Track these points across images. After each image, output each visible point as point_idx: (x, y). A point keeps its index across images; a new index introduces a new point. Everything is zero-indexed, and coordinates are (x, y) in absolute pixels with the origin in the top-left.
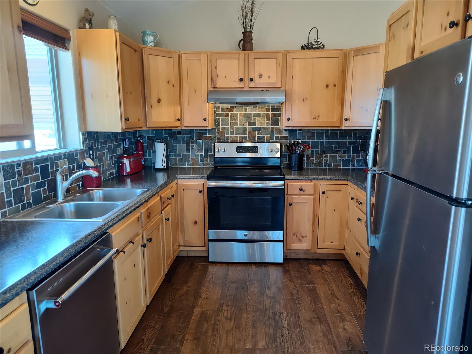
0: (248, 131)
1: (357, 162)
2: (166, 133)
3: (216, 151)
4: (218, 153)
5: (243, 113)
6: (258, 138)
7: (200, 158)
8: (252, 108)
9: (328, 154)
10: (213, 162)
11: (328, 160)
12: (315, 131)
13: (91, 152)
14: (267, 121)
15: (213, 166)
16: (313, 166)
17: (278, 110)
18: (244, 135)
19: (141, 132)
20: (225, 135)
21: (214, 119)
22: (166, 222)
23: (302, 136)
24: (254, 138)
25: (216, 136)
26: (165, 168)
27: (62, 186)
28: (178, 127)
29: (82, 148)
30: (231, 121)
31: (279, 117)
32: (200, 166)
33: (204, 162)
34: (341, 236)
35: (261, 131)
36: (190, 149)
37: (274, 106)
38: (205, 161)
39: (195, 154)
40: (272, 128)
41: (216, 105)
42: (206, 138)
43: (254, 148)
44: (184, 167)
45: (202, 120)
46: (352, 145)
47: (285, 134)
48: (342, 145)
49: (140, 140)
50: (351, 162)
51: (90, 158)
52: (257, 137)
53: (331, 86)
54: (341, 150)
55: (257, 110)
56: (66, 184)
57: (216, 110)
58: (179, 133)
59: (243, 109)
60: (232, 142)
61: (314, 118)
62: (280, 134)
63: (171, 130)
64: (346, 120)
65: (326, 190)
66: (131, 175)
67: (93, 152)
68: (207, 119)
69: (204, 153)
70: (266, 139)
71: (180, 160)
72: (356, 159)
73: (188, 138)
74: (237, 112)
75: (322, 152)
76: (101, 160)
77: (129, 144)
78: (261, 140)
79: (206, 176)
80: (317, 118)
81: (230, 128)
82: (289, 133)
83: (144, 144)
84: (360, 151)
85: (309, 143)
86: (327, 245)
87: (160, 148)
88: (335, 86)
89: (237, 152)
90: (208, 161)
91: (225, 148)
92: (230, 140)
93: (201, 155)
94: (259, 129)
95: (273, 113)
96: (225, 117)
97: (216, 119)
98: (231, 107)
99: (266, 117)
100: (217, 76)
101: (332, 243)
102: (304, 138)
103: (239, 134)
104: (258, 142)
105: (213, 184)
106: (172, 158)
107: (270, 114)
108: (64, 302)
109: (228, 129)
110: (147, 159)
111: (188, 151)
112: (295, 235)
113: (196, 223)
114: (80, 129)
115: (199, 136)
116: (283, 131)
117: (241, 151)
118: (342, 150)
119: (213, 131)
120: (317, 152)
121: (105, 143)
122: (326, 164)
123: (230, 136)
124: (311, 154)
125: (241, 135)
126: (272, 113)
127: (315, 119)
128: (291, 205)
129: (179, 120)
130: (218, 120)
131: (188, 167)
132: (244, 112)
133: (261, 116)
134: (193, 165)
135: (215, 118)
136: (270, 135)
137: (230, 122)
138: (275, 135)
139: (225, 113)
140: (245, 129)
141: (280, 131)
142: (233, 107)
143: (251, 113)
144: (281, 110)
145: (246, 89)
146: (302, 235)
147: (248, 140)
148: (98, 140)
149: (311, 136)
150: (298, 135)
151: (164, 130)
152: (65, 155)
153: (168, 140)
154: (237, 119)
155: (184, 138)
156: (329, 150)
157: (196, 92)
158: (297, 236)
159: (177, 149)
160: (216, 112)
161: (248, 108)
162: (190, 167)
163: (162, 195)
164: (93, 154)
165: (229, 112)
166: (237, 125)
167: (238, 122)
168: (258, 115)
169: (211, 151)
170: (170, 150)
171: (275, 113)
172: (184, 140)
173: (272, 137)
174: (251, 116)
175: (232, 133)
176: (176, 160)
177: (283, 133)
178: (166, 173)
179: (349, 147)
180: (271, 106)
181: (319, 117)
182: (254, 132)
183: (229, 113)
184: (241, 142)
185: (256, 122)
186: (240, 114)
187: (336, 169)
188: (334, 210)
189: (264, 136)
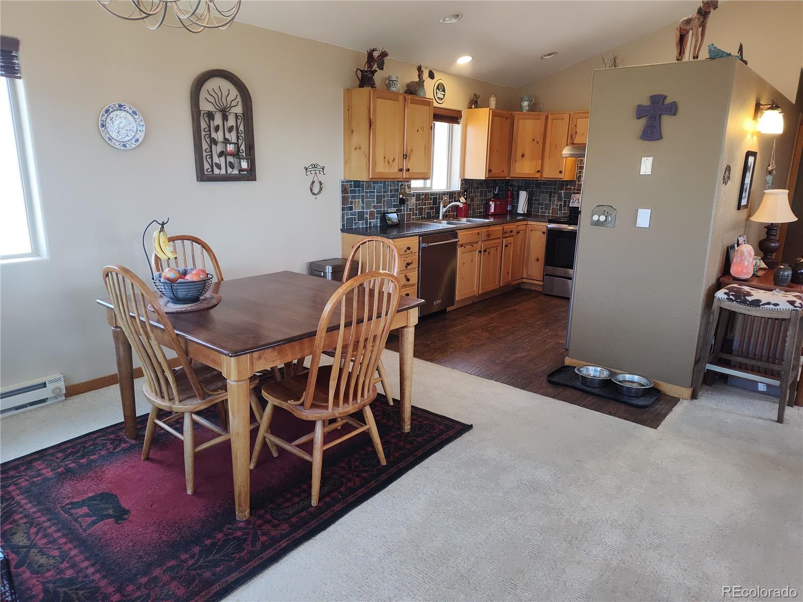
3: (571, 201)
4: (573, 203)
7: (560, 208)
13: (465, 193)
21: (576, 171)
22: (505, 248)
25: (576, 187)
26: (524, 213)
27: (442, 211)
28: (538, 178)
29: (459, 190)
32: (558, 215)
36: (552, 199)
38: (564, 210)
39: (555, 204)
41: (580, 159)
42: (565, 189)
44: (545, 215)
45: (559, 172)
49: (510, 188)
51: (464, 197)
56: (445, 209)
57: (579, 163)
58: (544, 184)
66: (494, 215)
67: (467, 193)
68: (564, 172)
69: (563, 203)
71: (542, 208)
73: (551, 188)
76: (472, 200)
77: (499, 191)
83: (514, 192)
87: (523, 196)
91: (579, 199)
93: (561, 205)
97: (578, 171)
100: (576, 133)
105: (554, 226)
106: (536, 206)
108: (430, 246)
111: (550, 200)
113: (538, 260)
114: (460, 177)
115: (560, 187)
119: (574, 182)
121: (477, 188)
129: (539, 171)
130: (580, 173)
131: (548, 215)
134: (552, 213)
148: (472, 185)
152: (447, 193)
155: (548, 188)
157: (556, 147)
159: (541, 198)
160: (579, 165)
162: (550, 215)
163: (505, 227)
164: (466, 195)
169: (568, 202)
170: (535, 199)
172: (548, 190)
176: (539, 209)
178: (525, 216)
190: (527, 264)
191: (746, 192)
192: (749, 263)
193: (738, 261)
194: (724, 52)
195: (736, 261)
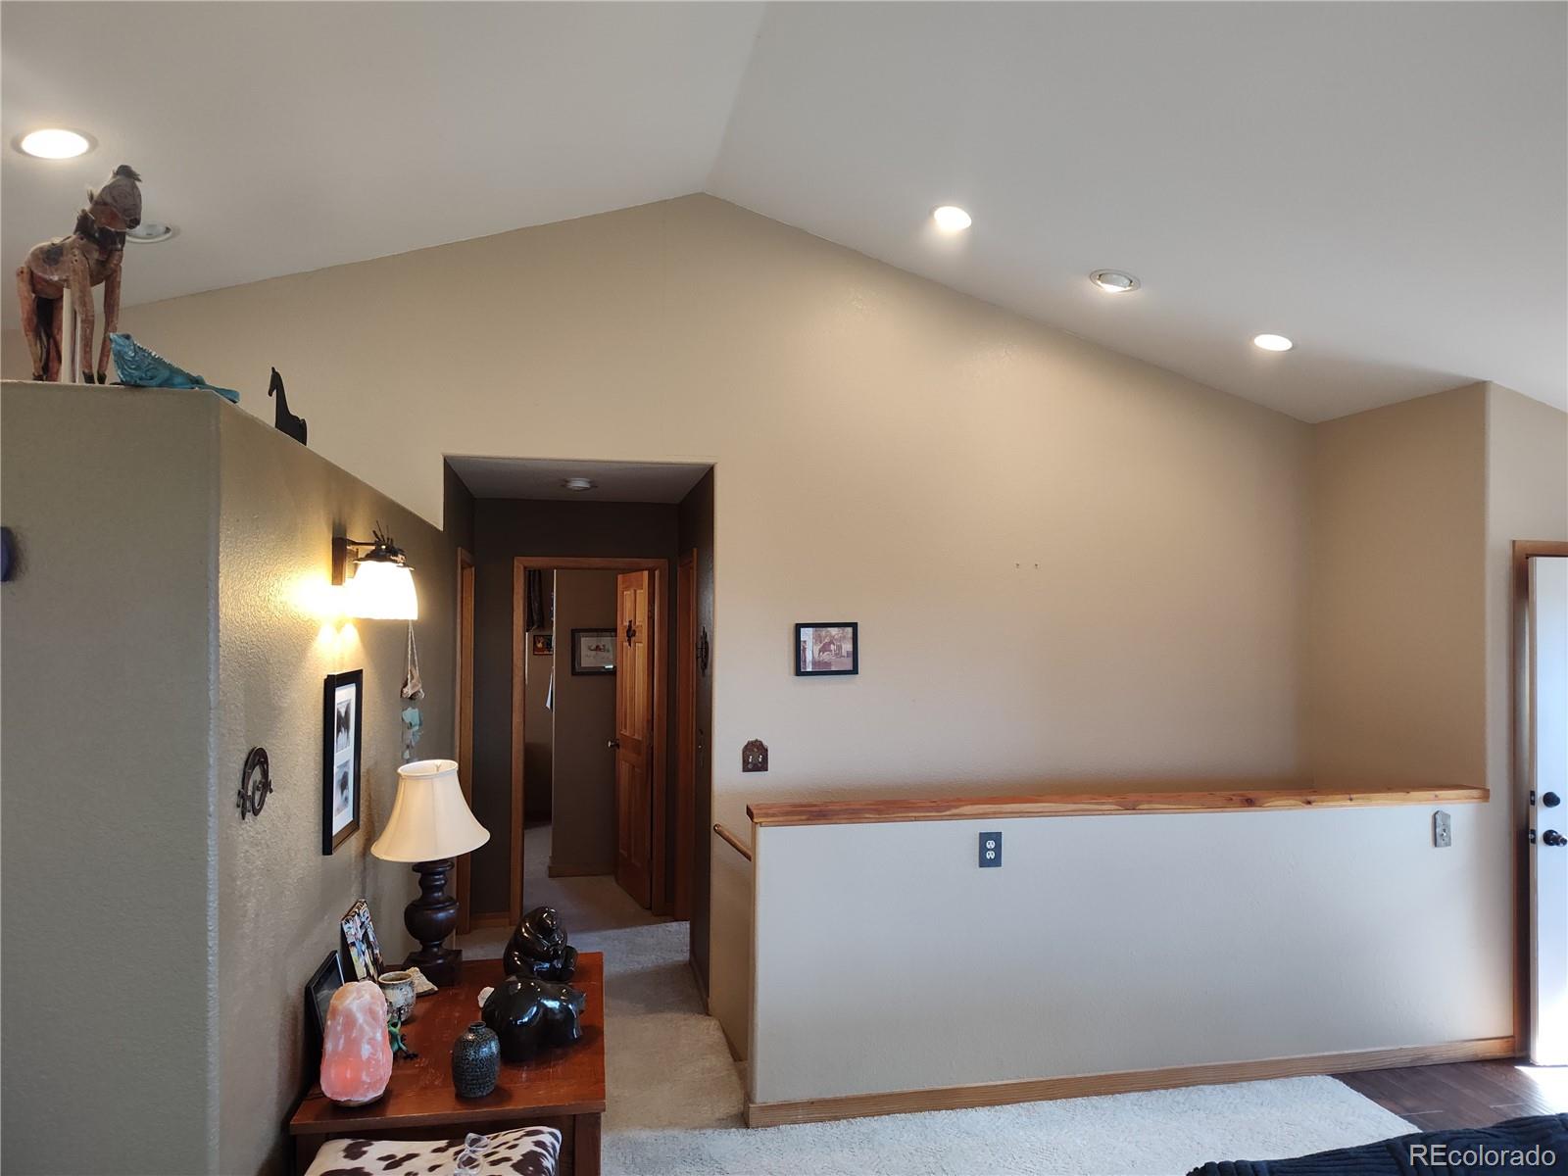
191: (344, 786)
192: (373, 1047)
193: (341, 1047)
194: (175, 372)
195: (335, 1051)
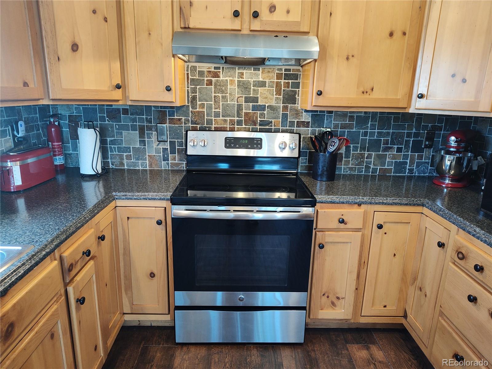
0: (244, 111)
1: (418, 166)
2: (101, 111)
3: (190, 144)
4: (193, 149)
5: (236, 79)
6: (261, 123)
7: (164, 156)
8: (252, 71)
9: (373, 153)
10: (184, 162)
11: (372, 162)
12: (355, 115)
14: (276, 95)
15: (184, 169)
16: (347, 172)
17: (296, 77)
18: (238, 118)
19: (57, 107)
20: (206, 117)
21: (187, 89)
23: (333, 122)
24: (255, 123)
25: (190, 118)
26: (98, 173)
28: (118, 101)
30: (215, 93)
31: (297, 90)
32: (163, 168)
33: (170, 162)
34: (402, 297)
35: (265, 112)
36: (146, 139)
37: (289, 70)
38: (172, 160)
39: (154, 147)
40: (285, 108)
41: (190, 64)
42: (172, 121)
43: (255, 142)
44: (136, 169)
45: (164, 89)
46: (412, 139)
47: (306, 117)
48: (396, 139)
49: (54, 122)
50: (408, 166)
52: (259, 121)
53: (398, 35)
54: (394, 146)
55: (260, 75)
57: (189, 72)
58: (125, 111)
59: (237, 73)
60: (217, 130)
61: (363, 93)
62: (296, 118)
63: (111, 105)
64: (421, 96)
65: (384, 222)
68: (173, 88)
69: (169, 147)
70: (275, 126)
71: (128, 157)
72: (416, 161)
73: (141, 120)
74: (227, 79)
75: (363, 148)
77: (27, 131)
78: (266, 127)
79: (169, 195)
80: (369, 91)
81: (213, 106)
82: (312, 116)
83: (64, 129)
84: (424, 148)
85: (343, 134)
86: (378, 309)
87: (88, 138)
88: (404, 34)
89: (226, 147)
90: (175, 161)
91: (206, 140)
92: (214, 126)
93: (165, 150)
94: (263, 108)
95: (287, 81)
96: (205, 86)
97: (189, 89)
98: (215, 68)
99: (275, 89)
100: (191, 5)
101: (385, 306)
102: (336, 126)
103: (229, 116)
104: (261, 131)
105: (182, 211)
106: (115, 153)
107: (282, 83)
109: (210, 107)
110: (70, 154)
111: (143, 142)
112: (326, 295)
113: (152, 275)
115: (160, 117)
116: (303, 113)
117: (232, 145)
118: (396, 146)
119: (184, 109)
120: (355, 149)
122: (368, 168)
123: (213, 118)
124: (345, 152)
125: (233, 118)
126: (285, 81)
127: (365, 93)
128: (321, 247)
129: (118, 87)
130: (194, 91)
131: (142, 170)
132: (238, 78)
133: (267, 86)
134: (151, 165)
135: (188, 87)
136: (281, 120)
137: (213, 95)
138: (289, 120)
139: (206, 79)
140: (239, 108)
141: (297, 113)
142: (219, 68)
143: (249, 80)
144: (300, 76)
145: (245, 31)
146: (337, 296)
147: (244, 126)
149: (347, 122)
150: (327, 119)
151: (97, 105)
153: (107, 122)
154: (226, 89)
155: (134, 120)
156: (374, 145)
157: (150, 34)
158: (328, 297)
159: (123, 139)
160: (190, 77)
161: (245, 71)
162: (147, 170)
163: (65, 254)
165: (212, 77)
166: (226, 100)
167: (228, 95)
168: (262, 84)
169: (181, 144)
170: (112, 141)
171: (290, 81)
172: (135, 123)
173: (284, 122)
174: (251, 85)
175: (217, 115)
176: (121, 158)
177: (302, 116)
178: (101, 182)
179: (407, 142)
180: (283, 70)
181: (372, 90)
182: (255, 113)
183: (213, 79)
184: (232, 130)
185: (259, 96)
186: (232, 82)
187: (384, 176)
188: (395, 255)
189: (270, 120)
190: (129, 287)
